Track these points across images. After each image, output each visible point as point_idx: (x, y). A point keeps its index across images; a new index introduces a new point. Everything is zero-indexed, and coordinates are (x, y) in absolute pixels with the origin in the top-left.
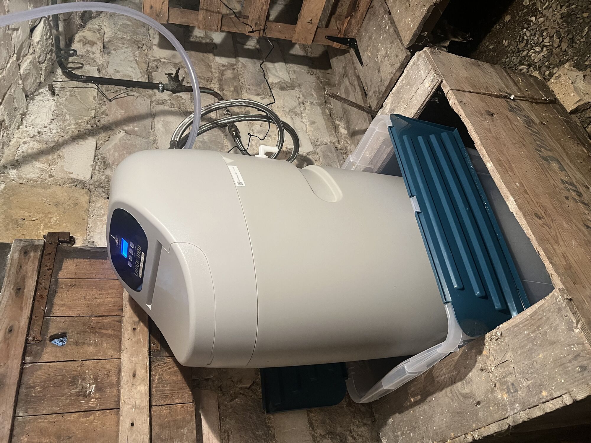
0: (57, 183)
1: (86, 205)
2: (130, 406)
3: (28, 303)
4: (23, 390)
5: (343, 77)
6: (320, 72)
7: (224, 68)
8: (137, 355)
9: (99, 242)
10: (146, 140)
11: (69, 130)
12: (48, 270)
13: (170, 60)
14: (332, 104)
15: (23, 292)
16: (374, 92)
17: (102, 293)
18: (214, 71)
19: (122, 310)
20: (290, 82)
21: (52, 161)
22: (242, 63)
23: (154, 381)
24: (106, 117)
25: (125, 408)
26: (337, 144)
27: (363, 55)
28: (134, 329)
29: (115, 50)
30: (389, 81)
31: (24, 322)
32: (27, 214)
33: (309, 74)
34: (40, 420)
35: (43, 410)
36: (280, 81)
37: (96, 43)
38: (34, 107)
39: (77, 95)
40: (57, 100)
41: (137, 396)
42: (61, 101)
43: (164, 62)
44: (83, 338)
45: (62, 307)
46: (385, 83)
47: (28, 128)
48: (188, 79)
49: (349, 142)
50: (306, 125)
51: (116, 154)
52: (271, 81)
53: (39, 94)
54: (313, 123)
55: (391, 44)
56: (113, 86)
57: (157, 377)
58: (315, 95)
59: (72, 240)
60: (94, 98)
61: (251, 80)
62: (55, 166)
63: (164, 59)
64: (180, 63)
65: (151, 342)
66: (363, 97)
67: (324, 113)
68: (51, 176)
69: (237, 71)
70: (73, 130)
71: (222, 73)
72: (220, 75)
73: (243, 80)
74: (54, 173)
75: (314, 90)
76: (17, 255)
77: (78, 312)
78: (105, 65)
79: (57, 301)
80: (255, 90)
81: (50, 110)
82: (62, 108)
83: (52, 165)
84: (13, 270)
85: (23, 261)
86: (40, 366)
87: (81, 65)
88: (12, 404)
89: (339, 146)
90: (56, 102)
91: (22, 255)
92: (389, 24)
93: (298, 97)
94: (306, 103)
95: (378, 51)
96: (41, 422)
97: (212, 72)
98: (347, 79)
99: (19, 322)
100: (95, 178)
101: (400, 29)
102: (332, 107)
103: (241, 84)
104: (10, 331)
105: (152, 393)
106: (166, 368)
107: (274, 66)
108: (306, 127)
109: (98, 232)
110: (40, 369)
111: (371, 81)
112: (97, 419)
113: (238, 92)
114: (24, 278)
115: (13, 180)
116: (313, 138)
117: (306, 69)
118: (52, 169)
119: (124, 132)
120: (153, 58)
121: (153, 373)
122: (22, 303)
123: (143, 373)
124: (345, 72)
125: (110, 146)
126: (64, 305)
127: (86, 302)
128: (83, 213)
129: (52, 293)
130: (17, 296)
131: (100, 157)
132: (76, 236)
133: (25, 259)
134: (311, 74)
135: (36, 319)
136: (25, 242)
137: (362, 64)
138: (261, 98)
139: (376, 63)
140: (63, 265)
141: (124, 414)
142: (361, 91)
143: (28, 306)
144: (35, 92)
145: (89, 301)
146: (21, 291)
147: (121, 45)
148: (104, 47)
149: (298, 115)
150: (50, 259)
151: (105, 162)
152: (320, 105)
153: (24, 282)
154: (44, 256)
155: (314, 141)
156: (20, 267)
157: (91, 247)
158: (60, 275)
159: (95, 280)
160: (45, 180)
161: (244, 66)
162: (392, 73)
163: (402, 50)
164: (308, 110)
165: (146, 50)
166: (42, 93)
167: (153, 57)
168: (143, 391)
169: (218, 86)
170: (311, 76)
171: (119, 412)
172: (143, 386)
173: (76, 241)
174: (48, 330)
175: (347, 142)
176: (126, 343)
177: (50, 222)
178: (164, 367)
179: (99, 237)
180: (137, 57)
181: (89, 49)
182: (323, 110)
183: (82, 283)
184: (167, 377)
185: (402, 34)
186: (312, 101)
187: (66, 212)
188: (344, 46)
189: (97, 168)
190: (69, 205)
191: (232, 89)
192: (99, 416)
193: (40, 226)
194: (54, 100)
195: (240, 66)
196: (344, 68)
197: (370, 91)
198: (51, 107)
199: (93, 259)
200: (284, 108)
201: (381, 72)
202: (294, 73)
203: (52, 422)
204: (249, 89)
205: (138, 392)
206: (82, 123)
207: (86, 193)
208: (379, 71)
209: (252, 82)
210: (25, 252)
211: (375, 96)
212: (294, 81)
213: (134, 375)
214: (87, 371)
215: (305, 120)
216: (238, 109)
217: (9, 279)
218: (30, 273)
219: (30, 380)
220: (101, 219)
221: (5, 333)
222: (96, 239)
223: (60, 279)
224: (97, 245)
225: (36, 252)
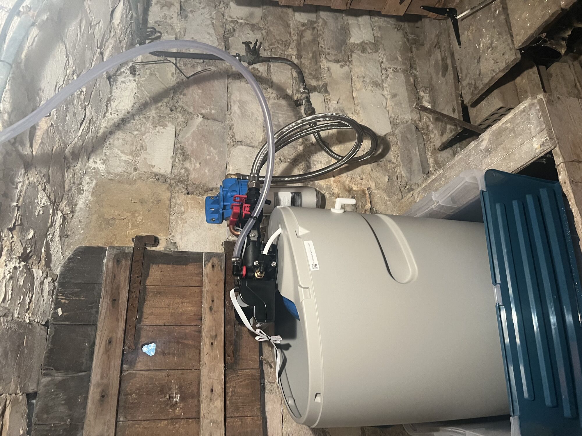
0: (141, 178)
1: (168, 202)
2: (209, 421)
3: (123, 315)
4: (122, 397)
5: (435, 47)
6: (409, 26)
7: (303, 28)
8: (214, 370)
9: (180, 243)
10: (223, 125)
11: (150, 115)
12: (138, 277)
13: (247, 21)
14: (418, 70)
15: (118, 304)
16: (469, 84)
17: (184, 301)
18: (292, 32)
19: (201, 319)
20: (373, 41)
21: (136, 152)
22: (323, 19)
23: (228, 393)
24: (184, 97)
25: (205, 422)
26: (418, 122)
27: (463, 34)
28: (212, 344)
29: (192, 12)
30: (488, 79)
31: (120, 334)
32: (117, 213)
33: (396, 30)
34: (137, 426)
35: (139, 416)
36: (363, 42)
37: (173, 4)
38: (117, 91)
39: (156, 73)
40: (138, 80)
41: (214, 411)
42: (142, 82)
43: (241, 24)
44: (169, 348)
45: (150, 315)
46: (485, 79)
47: (113, 115)
48: (265, 45)
49: (431, 119)
50: (387, 99)
51: (195, 144)
52: (353, 42)
53: (121, 74)
54: (394, 96)
55: (499, 35)
56: (190, 60)
57: (231, 390)
58: (399, 58)
59: (156, 241)
60: (173, 75)
61: (331, 42)
62: (139, 158)
63: (242, 19)
64: (257, 24)
65: (226, 355)
66: (455, 82)
67: (407, 82)
68: (135, 170)
69: (318, 31)
70: (154, 115)
71: (301, 35)
72: (299, 37)
73: (323, 43)
74: (139, 166)
75: (400, 51)
76: (111, 263)
77: (165, 321)
78: (182, 33)
79: (147, 309)
80: (335, 55)
81: (132, 92)
82: (142, 90)
83: (136, 156)
84: (109, 280)
85: (116, 269)
86: (135, 374)
87: (159, 34)
88: (115, 413)
89: (420, 125)
90: (137, 84)
91: (115, 263)
92: (501, 9)
93: (380, 61)
94: (389, 69)
95: (482, 36)
96: (138, 427)
97: (290, 33)
98: (439, 50)
99: (116, 333)
100: (175, 171)
101: (513, 22)
102: (417, 74)
103: (320, 48)
104: (110, 342)
105: (227, 404)
106: (238, 381)
107: (358, 21)
108: (386, 102)
109: (179, 231)
110: (135, 377)
111: (467, 69)
112: (181, 426)
113: (316, 61)
114: (118, 288)
115: (103, 176)
116: (393, 115)
117: (394, 23)
118: (136, 162)
119: (202, 116)
120: (230, 19)
121: (228, 385)
122: (118, 315)
123: (219, 389)
124: (438, 43)
125: (189, 135)
126: (151, 314)
127: (170, 311)
128: (165, 211)
129: (142, 301)
130: (113, 308)
131: (179, 145)
132: (160, 236)
133: (118, 268)
134: (398, 30)
135: (130, 328)
136: (117, 249)
137: (459, 44)
138: (341, 65)
139: (477, 50)
140: (150, 271)
141: (204, 428)
142: (454, 73)
143: (123, 318)
144: (117, 71)
145: (173, 309)
146: (116, 302)
147: (198, 5)
148: (181, 10)
149: (378, 87)
150: (138, 266)
151: (184, 153)
152: (404, 71)
153: (119, 293)
154: (133, 262)
155: (394, 119)
156: (114, 277)
157: (174, 252)
158: (148, 282)
159: (177, 288)
160: (131, 174)
161: (325, 23)
162: (493, 70)
163: (511, 49)
164: (391, 79)
165: (223, 8)
166: (124, 72)
167: (231, 17)
168: (219, 407)
169: (295, 53)
170: (398, 32)
171: (199, 421)
172: (219, 402)
173: (160, 241)
174: (139, 339)
175: (429, 119)
176: (205, 358)
177: (137, 221)
178: (237, 379)
179: (180, 237)
180: (213, 19)
181: (167, 12)
182: (407, 77)
183: (166, 291)
184: (239, 390)
185: (515, 30)
186: (395, 67)
187: (150, 210)
188: (441, 16)
189: (177, 160)
190: (153, 202)
191: (311, 55)
192: (183, 424)
193: (128, 225)
194: (135, 80)
195: (320, 24)
196: (438, 36)
197: (465, 80)
198: (133, 88)
199: (175, 264)
200: (364, 77)
201: (481, 64)
202: (379, 30)
203: (145, 428)
204: (329, 54)
205: (215, 407)
206: (162, 107)
207: (168, 189)
208: (479, 61)
209: (332, 44)
210: (117, 260)
211: (470, 89)
212: (377, 41)
213: (212, 390)
214: (173, 381)
215: (386, 93)
216: (315, 82)
217: (106, 290)
218: (122, 283)
219: (128, 387)
220: (182, 217)
221: (106, 345)
222: (177, 240)
223: (148, 286)
224: (178, 246)
225: (126, 260)
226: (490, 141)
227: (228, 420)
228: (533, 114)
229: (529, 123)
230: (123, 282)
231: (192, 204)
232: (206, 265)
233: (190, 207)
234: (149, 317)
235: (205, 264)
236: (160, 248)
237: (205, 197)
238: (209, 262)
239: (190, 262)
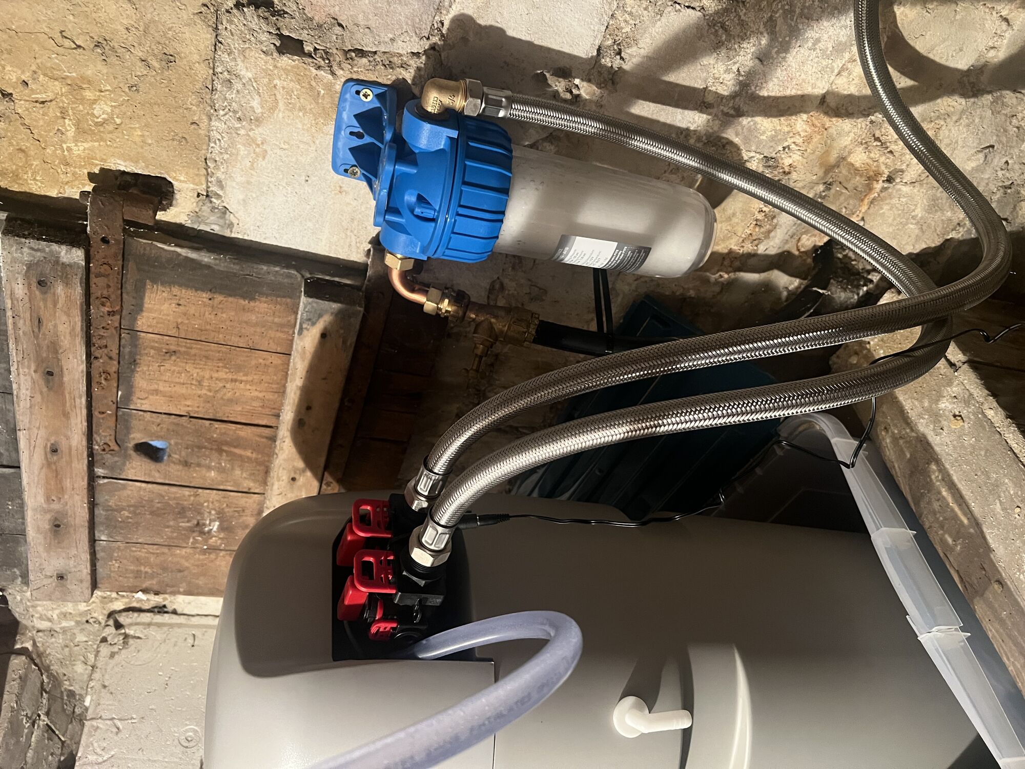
12: (109, 313)
15: (61, 384)
19: (278, 416)
35: (138, 539)
44: (198, 457)
45: (152, 394)
59: (163, 193)
76: (20, 285)
77: (188, 408)
79: (140, 382)
84: (25, 326)
85: (41, 304)
86: (125, 485)
91: (34, 287)
96: (136, 551)
109: (239, 179)
110: (125, 489)
112: (220, 558)
114: (54, 347)
122: (64, 405)
127: (204, 392)
129: (128, 363)
130: (49, 389)
132: (176, 179)
133: (45, 300)
135: (101, 417)
140: (146, 300)
143: (78, 411)
145: (210, 390)
146: (56, 378)
153: (59, 359)
154: (92, 276)
156: (38, 322)
158: (142, 323)
174: (128, 433)
177: (92, 116)
179: (241, 197)
183: (194, 350)
187: (137, 90)
190: (145, 61)
192: (224, 557)
193: (64, 126)
210: (39, 280)
214: (205, 504)
217: (20, 348)
218: (65, 342)
219: (110, 501)
220: (251, 134)
221: (46, 454)
222: (232, 198)
223: (142, 334)
224: (235, 221)
225: (67, 283)
230: (68, 337)
231: (289, 93)
232: (305, 332)
233: (281, 105)
234: (151, 397)
236: (179, 213)
239: (262, 294)
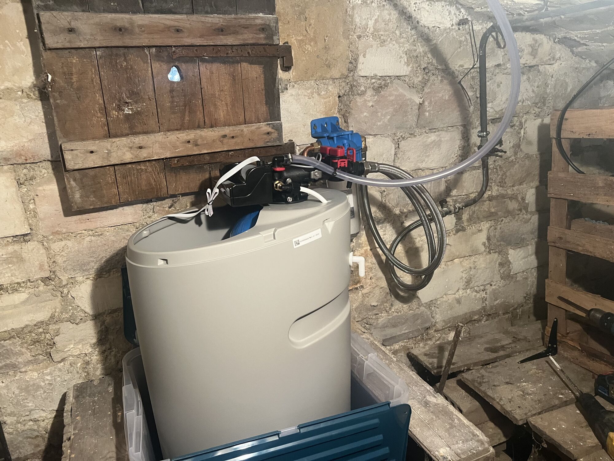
0: (352, 44)
1: (328, 76)
2: (109, 148)
3: (208, 41)
4: (122, 51)
5: (514, 337)
6: (530, 308)
7: (520, 199)
8: (161, 148)
9: (288, 95)
10: (414, 126)
11: (417, 46)
12: (248, 53)
13: (523, 139)
14: (486, 322)
15: (219, 35)
16: (483, 376)
17: (228, 106)
18: (515, 188)
19: (212, 127)
20: (511, 274)
21: (377, 35)
22: (530, 219)
23: (140, 165)
24: (439, 81)
25: (107, 144)
26: (434, 328)
27: (533, 364)
28: (189, 142)
29: (528, 79)
30: (491, 395)
31: (188, 41)
32: (312, 22)
33: (525, 295)
34: (94, 70)
35: (104, 72)
36: (510, 263)
37: (535, 58)
38: (440, 7)
39: (462, 48)
40: (453, 29)
41: (120, 153)
42: (452, 33)
43: (519, 133)
44: (178, 96)
45: (210, 71)
46: (491, 391)
47: (414, 5)
48: (500, 161)
49: (438, 342)
50: (455, 294)
51: (392, 98)
52: (509, 252)
53: (458, 9)
54: (459, 301)
55: (539, 400)
56: (479, 83)
57: (143, 167)
58: (497, 302)
59: (287, 68)
60: (462, 66)
61: (509, 230)
62: (371, 39)
63: (524, 133)
64: (521, 150)
65: (178, 158)
66: (481, 361)
67: (474, 313)
68: (359, 37)
69: (518, 214)
70: (418, 51)
71: (513, 198)
72: (510, 196)
73: (506, 221)
74: (363, 40)
75: (504, 302)
76: (260, 22)
77: (206, 88)
78: (506, 71)
79: (215, 66)
80: (495, 236)
81: (440, 23)
82: (443, 35)
83: (373, 36)
84: (242, 22)
85: (255, 29)
86: (147, 63)
87: (502, 46)
88: (105, 45)
89: (431, 331)
90: (449, 28)
91: (260, 26)
92: (565, 399)
93: (492, 283)
94: (484, 293)
95: (534, 383)
96: (92, 72)
97: (513, 186)
98: (510, 342)
99: (188, 36)
100: (362, 80)
101: (554, 413)
102: (483, 322)
103: (501, 219)
104: (178, 31)
105: (127, 165)
106: (153, 174)
107: (531, 255)
108: (452, 294)
109: (299, 92)
110: (144, 63)
111: (498, 373)
112: (99, 119)
113: (488, 217)
114: (236, 33)
115: (350, 2)
116: (439, 302)
117: (532, 292)
118: (367, 36)
119: (421, 102)
120: (523, 121)
121: (148, 164)
122: (207, 36)
123: (144, 155)
124: (519, 340)
125: (401, 90)
126: (212, 73)
127: (217, 93)
128: (319, 74)
129: (225, 61)
130: (214, 30)
131: (389, 81)
132: (292, 72)
133: (257, 30)
134: (525, 297)
135: (194, 50)
136: (276, 27)
137: (522, 362)
138: (485, 243)
139: (519, 380)
140: (255, 66)
141: (102, 143)
142: (490, 360)
143: (205, 41)
144: (461, 5)
145: (219, 95)
146: (221, 33)
147: (536, 84)
148: (530, 67)
149: (466, 284)
150: (260, 52)
151: (381, 87)
152: (484, 308)
153: (230, 34)
154: (264, 46)
155: (435, 304)
156: (246, 27)
157: (278, 89)
158: (244, 65)
159: (241, 97)
160: (354, 32)
161: (527, 221)
162: (501, 399)
163: (526, 414)
164: (475, 296)
165: (534, 112)
166: (460, 12)
167: (526, 121)
168: (124, 158)
169: (494, 194)
170: (522, 297)
171: (107, 137)
172: (130, 157)
173: (287, 73)
174: (184, 63)
175: (438, 340)
176: (173, 136)
177: (306, 45)
178: (155, 173)
179: (294, 94)
180: (523, 103)
181: (526, 51)
182: (479, 312)
183: (237, 86)
184: (144, 176)
185: (546, 415)
186: (488, 299)
187: (318, 58)
188: (548, 340)
189: (373, 81)
190: (327, 60)
191: (493, 210)
192: (101, 121)
193: (300, 36)
194: (452, 25)
195: (525, 216)
196: (525, 339)
197: (486, 372)
198: (443, 24)
199: (265, 92)
200: (475, 268)
201: (505, 386)
202: (524, 278)
203: (92, 81)
204: (495, 229)
205: (124, 153)
206: (427, 58)
207: (342, 74)
208: (507, 383)
209: (506, 231)
210: (264, 28)
211: (478, 377)
212: (512, 278)
213: (141, 148)
214: (144, 104)
215: (461, 293)
216: (466, 218)
217: (232, 19)
218: (240, 37)
219: (133, 56)
220: (315, 93)
221: (175, 26)
222: (291, 91)
223: (240, 65)
224: (284, 93)
225: (265, 38)
226: (436, 404)
227: (112, 169)
228: (473, 444)
229: (463, 442)
230: (242, 38)
231: (329, 102)
232: (268, 126)
233: (325, 100)
234: (208, 71)
235: (269, 124)
236: (281, 74)
237: (338, 115)
238: (272, 128)
239: (269, 108)
